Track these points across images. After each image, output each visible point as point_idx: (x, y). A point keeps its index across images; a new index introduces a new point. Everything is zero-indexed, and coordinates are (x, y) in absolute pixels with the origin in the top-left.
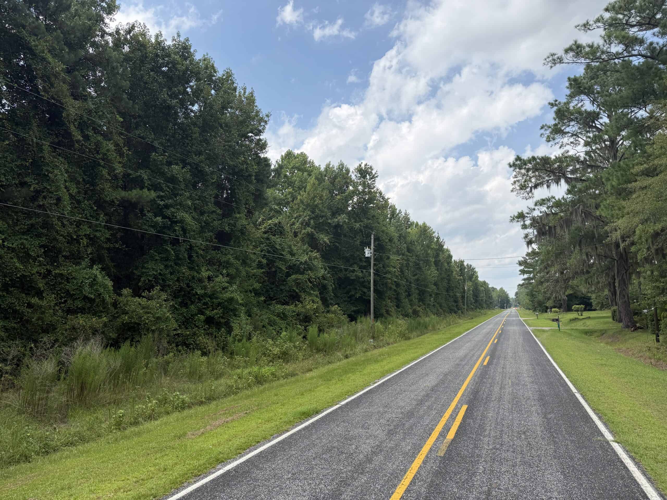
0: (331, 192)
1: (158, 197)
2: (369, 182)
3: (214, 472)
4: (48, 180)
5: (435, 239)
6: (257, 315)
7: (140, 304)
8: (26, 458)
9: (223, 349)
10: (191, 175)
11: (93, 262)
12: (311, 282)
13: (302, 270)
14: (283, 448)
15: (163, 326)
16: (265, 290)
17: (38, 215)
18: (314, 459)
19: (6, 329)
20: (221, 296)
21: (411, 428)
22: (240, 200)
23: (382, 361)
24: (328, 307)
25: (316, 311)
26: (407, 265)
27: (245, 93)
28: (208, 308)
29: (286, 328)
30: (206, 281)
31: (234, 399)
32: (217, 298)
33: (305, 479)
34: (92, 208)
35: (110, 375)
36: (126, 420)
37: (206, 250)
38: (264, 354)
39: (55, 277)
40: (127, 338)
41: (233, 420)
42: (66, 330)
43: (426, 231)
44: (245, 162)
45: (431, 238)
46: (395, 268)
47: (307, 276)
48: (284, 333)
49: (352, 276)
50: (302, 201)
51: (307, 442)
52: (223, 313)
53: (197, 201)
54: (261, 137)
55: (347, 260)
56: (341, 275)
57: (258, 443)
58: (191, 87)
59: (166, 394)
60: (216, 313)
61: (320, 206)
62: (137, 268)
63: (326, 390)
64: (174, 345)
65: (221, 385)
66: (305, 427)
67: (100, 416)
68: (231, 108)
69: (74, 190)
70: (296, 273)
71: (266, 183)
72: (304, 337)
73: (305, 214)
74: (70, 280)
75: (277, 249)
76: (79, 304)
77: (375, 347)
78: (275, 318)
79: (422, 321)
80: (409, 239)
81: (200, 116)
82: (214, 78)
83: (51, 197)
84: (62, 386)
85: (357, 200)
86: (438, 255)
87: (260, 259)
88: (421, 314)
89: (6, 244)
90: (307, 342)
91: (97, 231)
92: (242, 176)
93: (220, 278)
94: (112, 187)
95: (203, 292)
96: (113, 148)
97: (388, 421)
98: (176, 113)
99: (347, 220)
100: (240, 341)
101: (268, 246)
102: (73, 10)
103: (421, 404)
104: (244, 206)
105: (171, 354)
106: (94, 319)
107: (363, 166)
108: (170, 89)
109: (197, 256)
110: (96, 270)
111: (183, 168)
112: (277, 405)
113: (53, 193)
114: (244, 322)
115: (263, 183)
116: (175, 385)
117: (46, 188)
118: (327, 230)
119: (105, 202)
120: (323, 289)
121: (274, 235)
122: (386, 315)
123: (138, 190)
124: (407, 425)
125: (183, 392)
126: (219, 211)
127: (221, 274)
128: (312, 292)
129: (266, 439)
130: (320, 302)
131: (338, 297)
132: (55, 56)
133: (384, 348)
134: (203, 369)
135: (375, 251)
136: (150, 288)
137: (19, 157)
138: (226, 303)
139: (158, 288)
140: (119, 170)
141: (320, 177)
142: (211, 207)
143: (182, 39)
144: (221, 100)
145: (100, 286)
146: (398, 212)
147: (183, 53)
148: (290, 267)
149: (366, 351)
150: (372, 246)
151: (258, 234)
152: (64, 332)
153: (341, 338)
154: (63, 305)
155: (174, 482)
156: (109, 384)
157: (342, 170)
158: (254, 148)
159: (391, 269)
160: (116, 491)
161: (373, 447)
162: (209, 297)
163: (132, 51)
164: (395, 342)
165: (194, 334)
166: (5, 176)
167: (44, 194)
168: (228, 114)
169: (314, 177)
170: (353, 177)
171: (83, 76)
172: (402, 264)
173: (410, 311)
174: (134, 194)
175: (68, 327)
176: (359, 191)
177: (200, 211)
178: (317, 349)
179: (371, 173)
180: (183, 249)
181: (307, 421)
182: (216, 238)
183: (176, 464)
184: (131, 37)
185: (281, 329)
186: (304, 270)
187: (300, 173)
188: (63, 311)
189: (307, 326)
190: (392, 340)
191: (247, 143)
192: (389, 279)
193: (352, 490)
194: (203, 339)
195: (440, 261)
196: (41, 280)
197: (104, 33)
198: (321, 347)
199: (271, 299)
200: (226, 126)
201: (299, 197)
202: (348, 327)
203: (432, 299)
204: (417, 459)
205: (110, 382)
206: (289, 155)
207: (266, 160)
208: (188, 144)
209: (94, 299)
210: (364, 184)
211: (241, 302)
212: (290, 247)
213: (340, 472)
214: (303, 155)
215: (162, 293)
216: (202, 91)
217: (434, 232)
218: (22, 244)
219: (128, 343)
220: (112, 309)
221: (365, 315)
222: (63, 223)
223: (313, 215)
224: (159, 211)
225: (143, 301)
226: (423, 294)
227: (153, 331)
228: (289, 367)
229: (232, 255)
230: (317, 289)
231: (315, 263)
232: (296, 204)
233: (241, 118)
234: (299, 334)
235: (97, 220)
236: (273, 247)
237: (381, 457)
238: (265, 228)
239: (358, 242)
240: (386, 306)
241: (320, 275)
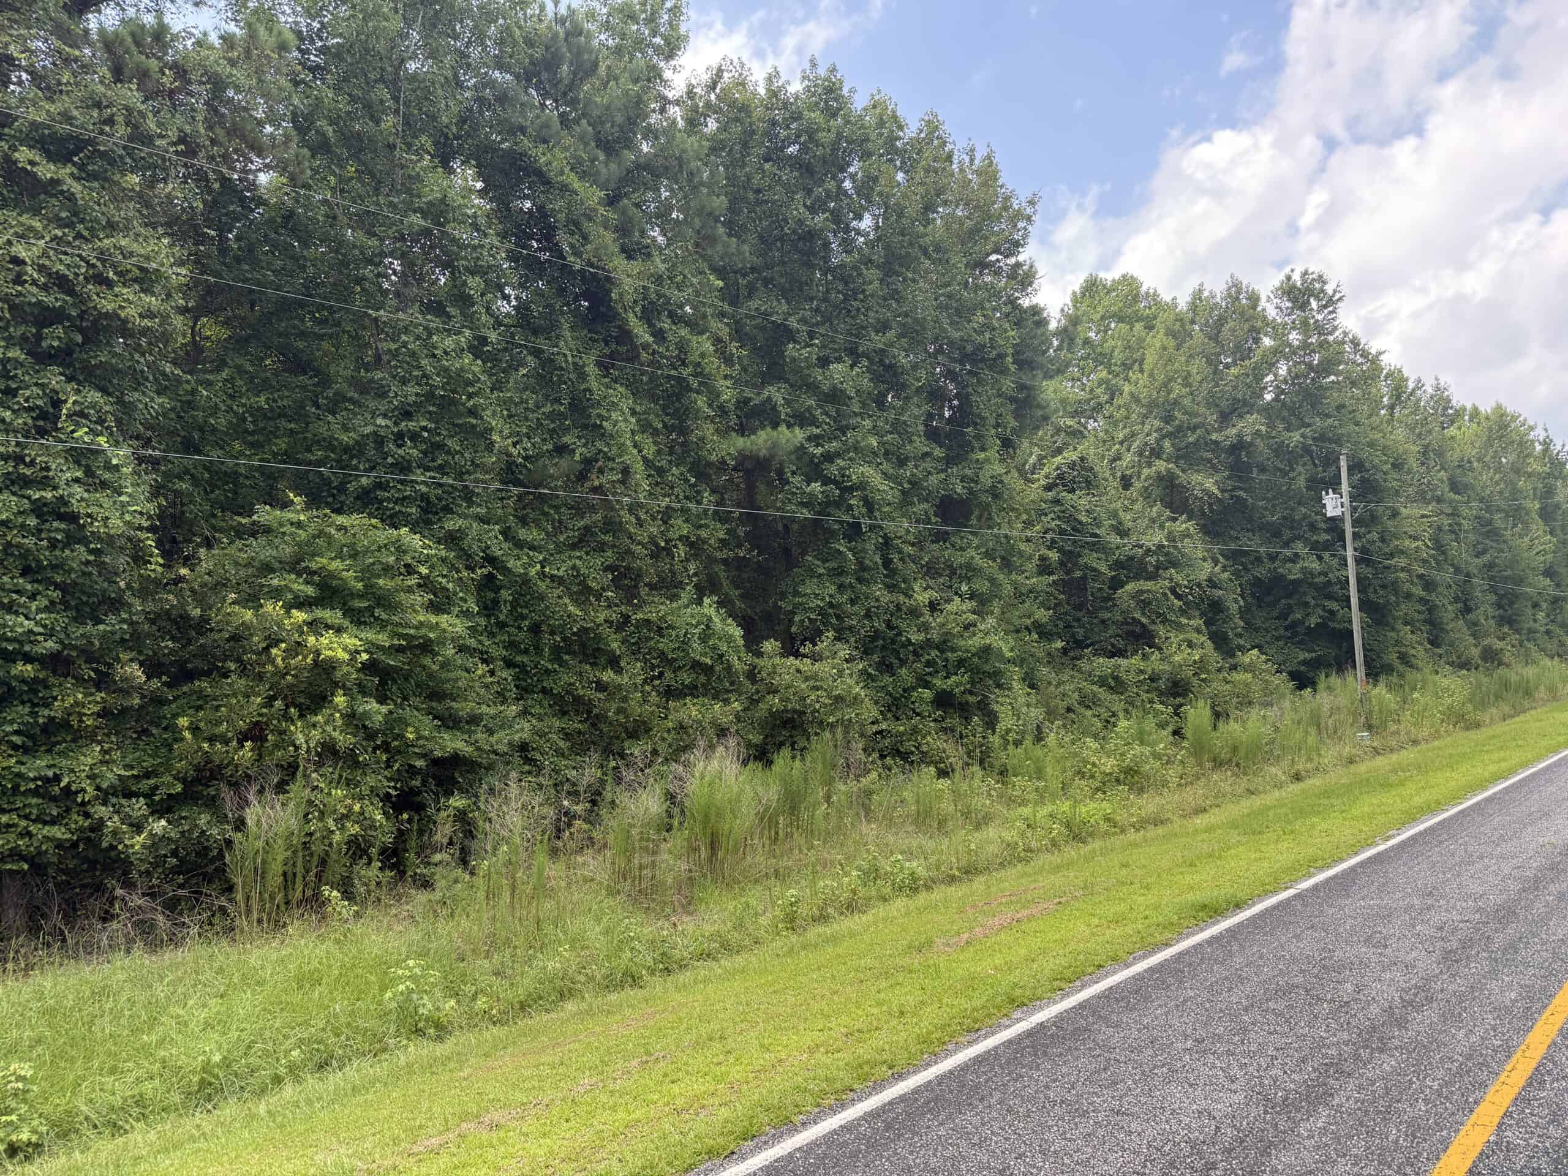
0: (1212, 361)
1: (809, 439)
2: (1320, 317)
3: (1009, 1026)
4: (603, 435)
5: (1539, 448)
6: (1050, 683)
7: (799, 671)
8: (633, 979)
9: (981, 762)
10: (871, 380)
11: (701, 592)
12: (1178, 597)
13: (1151, 569)
14: (1163, 982)
15: (850, 714)
16: (1061, 624)
17: (593, 509)
18: (1246, 1009)
19: (567, 736)
20: (963, 643)
21: (1512, 947)
22: (983, 419)
23: (1402, 783)
24: (1233, 656)
25: (1200, 666)
26: (1455, 531)
27: (972, 160)
28: (937, 672)
29: (1127, 711)
30: (926, 611)
31: (1025, 874)
32: (953, 650)
33: (1230, 1053)
34: (687, 481)
35: (762, 819)
36: (803, 910)
37: (918, 544)
38: (1081, 774)
39: (637, 627)
40: (781, 744)
41: (1030, 918)
42: (669, 731)
43: (1507, 426)
44: (987, 327)
45: (1523, 445)
46: (1415, 538)
47: (1167, 583)
48: (1123, 724)
49: (1294, 572)
50: (1134, 397)
51: (1220, 971)
52: (973, 683)
53: (889, 437)
54: (1021, 258)
55: (1274, 533)
56: (1261, 572)
57: (1100, 969)
58: (853, 176)
59: (875, 858)
60: (957, 682)
61: (1186, 402)
62: (783, 596)
63: (1257, 855)
64: (875, 755)
65: (989, 842)
66: (1212, 937)
67: (753, 902)
68: (945, 203)
69: (650, 450)
70: (1137, 578)
71: (1042, 366)
72: (1176, 733)
73: (1147, 428)
74: (665, 632)
75: (1081, 523)
76: (686, 677)
77: (1376, 752)
78: (1095, 688)
79: (1514, 678)
80: (1453, 456)
81: (879, 239)
82: (898, 144)
83: (612, 469)
84: (678, 840)
85: (1289, 371)
86: (1550, 492)
87: (1044, 551)
88: (1507, 657)
89: (547, 569)
90: (1185, 744)
91: (701, 526)
92: (983, 360)
93: (956, 604)
94: (717, 431)
95: (922, 637)
96: (712, 348)
97: (1441, 929)
98: (826, 245)
99: (1263, 428)
100: (1017, 743)
101: (1059, 518)
102: (602, 70)
103: (1537, 888)
104: (993, 431)
105: (874, 775)
106: (716, 707)
107: (1296, 277)
108: (809, 192)
109: (901, 559)
110: (709, 607)
111: (852, 367)
112: (1132, 888)
113: (614, 460)
114: (1022, 700)
115: (1033, 369)
116: (891, 839)
117: (600, 451)
118: (1209, 461)
119: (709, 464)
120: (1213, 611)
121: (1072, 491)
122: (1401, 668)
123: (769, 429)
124: (1499, 940)
125: (910, 854)
126: (938, 452)
127: (956, 593)
128: (1184, 621)
129: (1118, 961)
130: (1209, 645)
131: (1257, 630)
132: (583, 176)
133: (1404, 753)
134: (947, 806)
135: (1353, 498)
136: (814, 636)
137: (547, 397)
138: (976, 659)
139: (831, 634)
140: (728, 394)
141: (1179, 330)
142: (920, 444)
143: (822, 72)
144: (921, 190)
145: (720, 639)
146: (1411, 385)
147: (826, 102)
148: (1118, 565)
149: (1351, 761)
150: (1345, 487)
151: (1034, 492)
152: (666, 735)
153: (1277, 730)
154: (657, 682)
155: (924, 1041)
156: (761, 837)
157: (1237, 298)
158: (1005, 289)
159: (1407, 543)
160: (811, 1051)
161: (1403, 990)
162: (937, 648)
163: (723, 129)
164: (1436, 735)
165: (915, 731)
166: (529, 438)
167: (600, 463)
168: (939, 221)
169: (1162, 331)
170: (1272, 313)
171: (637, 206)
172: (1439, 528)
173: (1475, 652)
174: (761, 440)
175: (670, 724)
176: (1290, 345)
177: (898, 458)
178: (1214, 760)
179: (1322, 291)
180: (870, 547)
181: (1214, 924)
182: (936, 515)
183: (922, 1003)
184: (718, 97)
185: (1114, 715)
186: (1157, 568)
187: (1124, 327)
188: (659, 693)
189: (1181, 705)
190: (1425, 732)
191: (988, 279)
192: (1403, 569)
193: (1360, 1087)
194: (935, 742)
195: (1557, 506)
196: (614, 636)
197: (665, 102)
198: (1224, 755)
199: (1080, 644)
200: (938, 249)
201: (1127, 389)
202: (1293, 702)
203: (1541, 616)
204: (1540, 1023)
205: (762, 834)
206: (1092, 287)
207: (1036, 310)
208: (858, 310)
209: (712, 667)
210: (1304, 326)
211: (1009, 654)
212: (1114, 514)
213: (1322, 1044)
214: (1129, 283)
215: (839, 645)
216: (875, 180)
217: (1532, 428)
218: (574, 567)
219: (786, 752)
220: (747, 683)
221: (1341, 670)
222: (638, 519)
223: (1170, 428)
224: (814, 470)
225: (805, 665)
226: (1511, 603)
227: (832, 726)
228: (1148, 804)
229: (977, 548)
230: (1197, 613)
231: (1186, 545)
232: (1119, 407)
233: (969, 223)
234: (1162, 726)
235: (699, 503)
236: (1071, 519)
237: (1431, 1015)
238: (1047, 477)
239: (1302, 482)
240: (1398, 642)
241: (1202, 576)
